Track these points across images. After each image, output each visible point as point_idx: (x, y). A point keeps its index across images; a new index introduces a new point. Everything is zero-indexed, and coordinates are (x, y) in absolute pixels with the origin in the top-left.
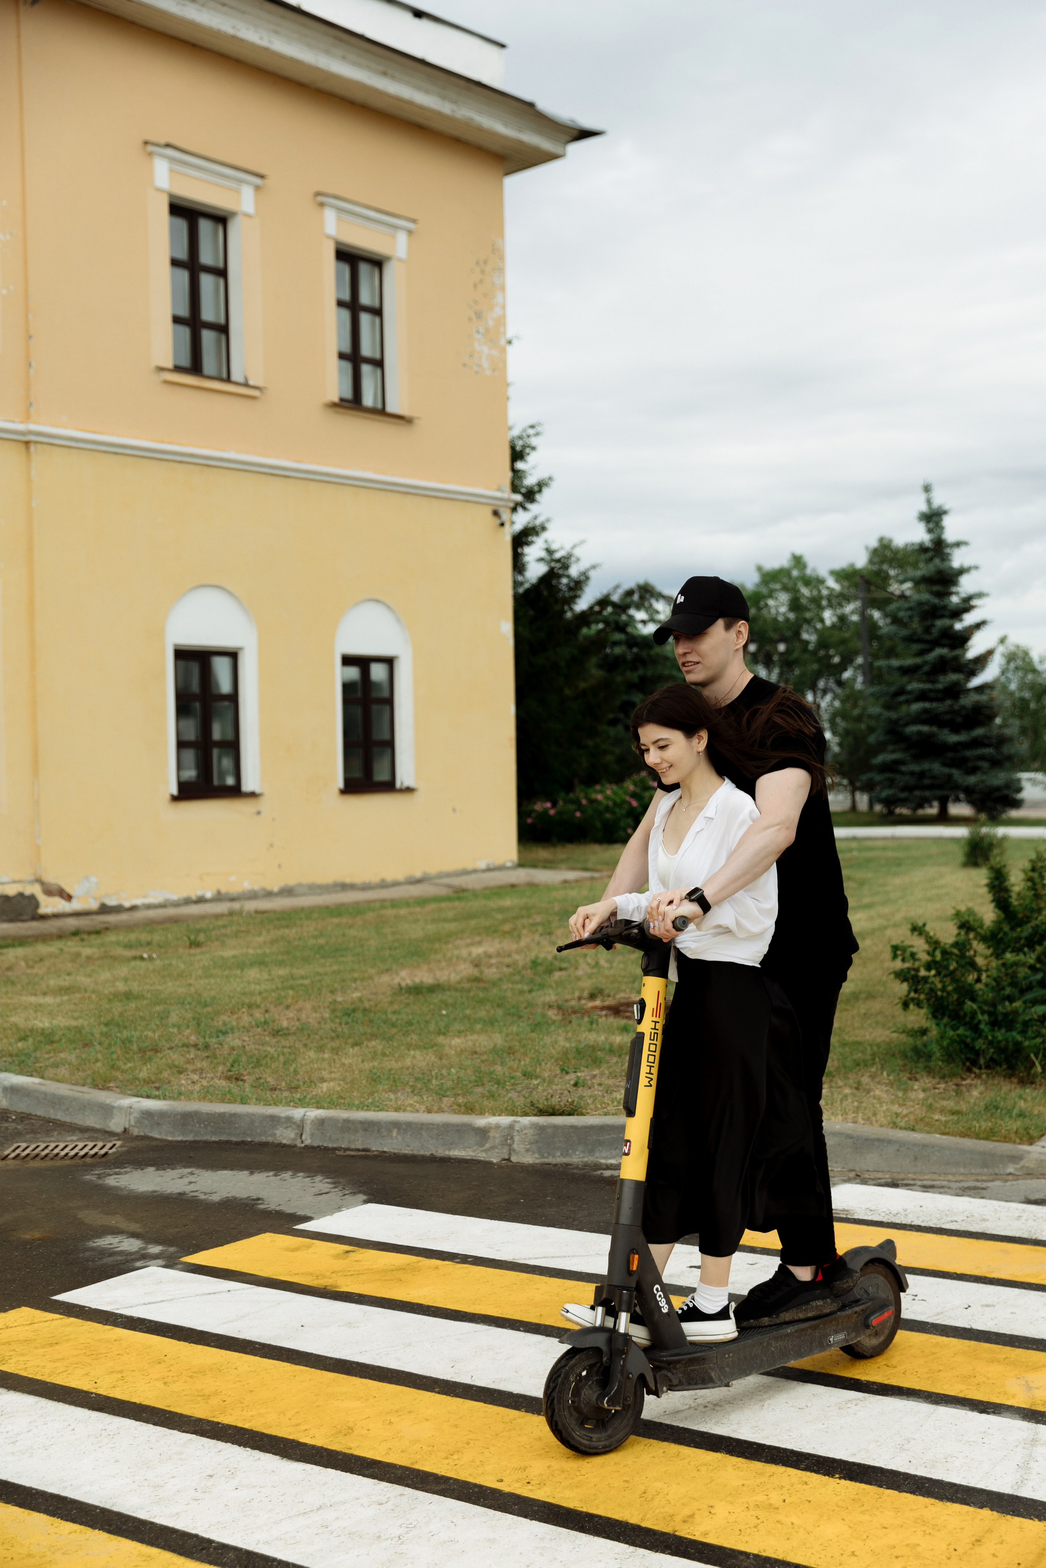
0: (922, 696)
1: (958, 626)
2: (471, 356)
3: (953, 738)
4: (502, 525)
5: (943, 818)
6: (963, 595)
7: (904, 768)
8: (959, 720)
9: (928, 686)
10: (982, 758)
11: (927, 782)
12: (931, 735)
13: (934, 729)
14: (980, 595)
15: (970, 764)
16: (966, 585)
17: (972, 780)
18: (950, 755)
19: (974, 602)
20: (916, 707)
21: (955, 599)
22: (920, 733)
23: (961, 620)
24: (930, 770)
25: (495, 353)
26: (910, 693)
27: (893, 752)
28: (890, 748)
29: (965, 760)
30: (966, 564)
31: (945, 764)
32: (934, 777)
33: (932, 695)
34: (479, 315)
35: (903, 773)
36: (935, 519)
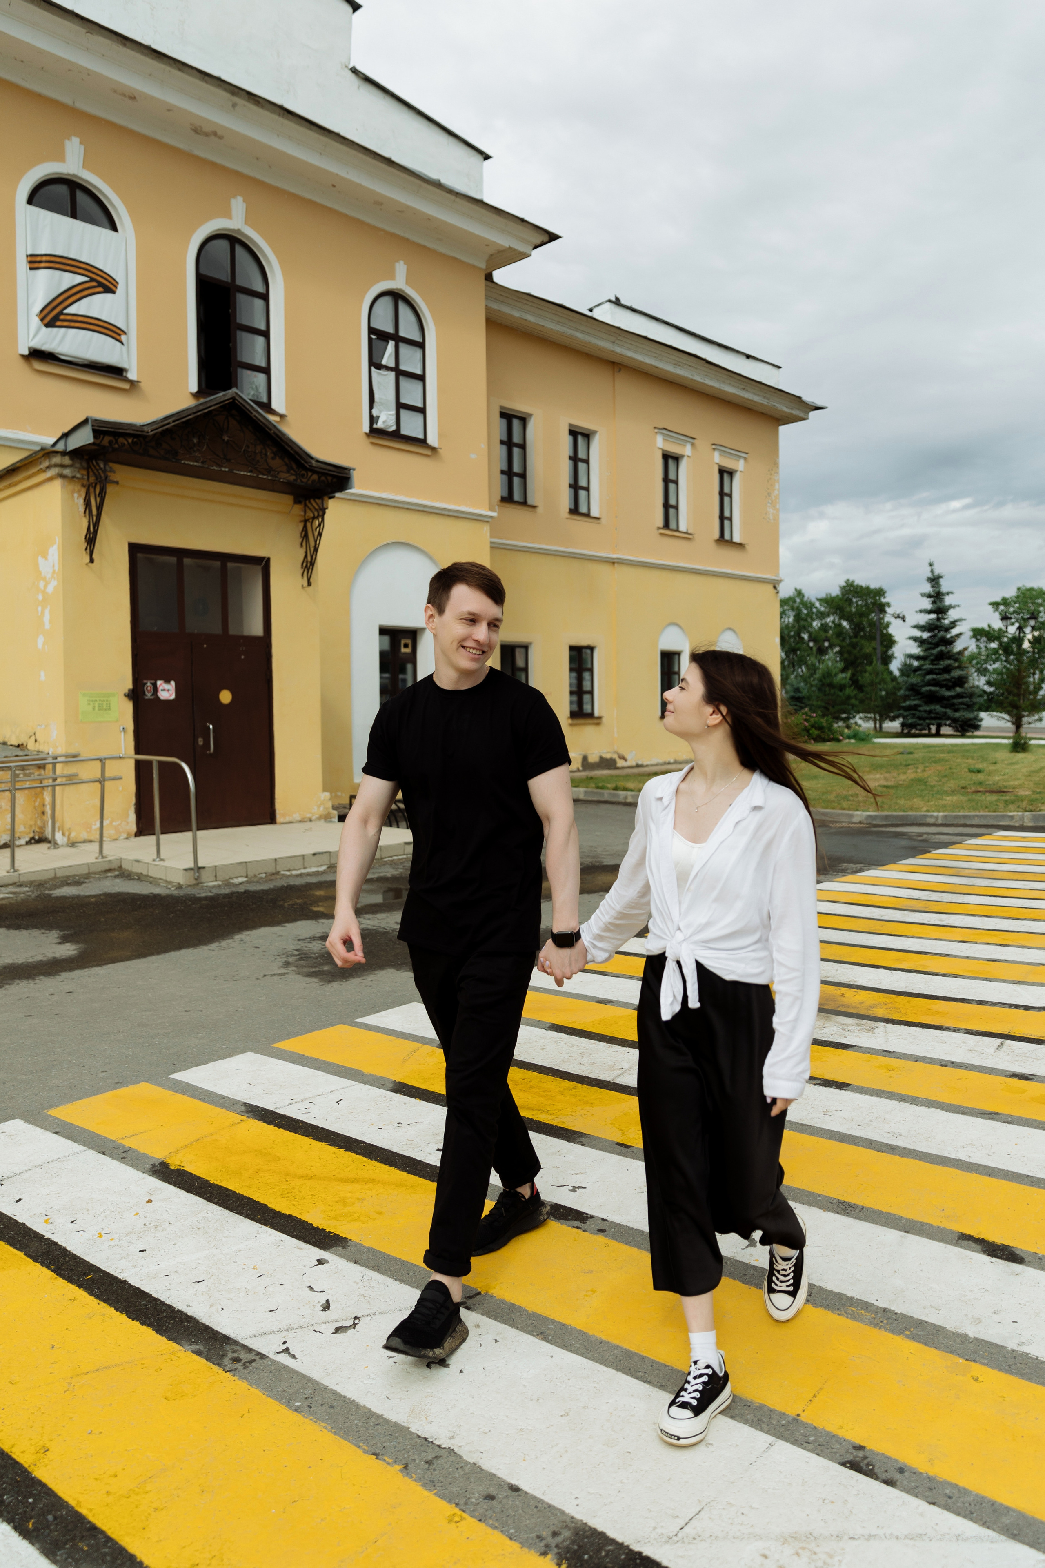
0: (930, 672)
1: (948, 636)
2: (766, 514)
3: (948, 694)
4: (778, 592)
5: (938, 734)
6: (952, 620)
7: (921, 708)
8: (950, 684)
9: (935, 667)
10: (962, 703)
11: (933, 715)
12: (937, 692)
13: (938, 689)
14: (960, 620)
15: (957, 707)
16: (952, 615)
17: (957, 715)
18: (945, 702)
19: (958, 623)
20: (928, 677)
21: (946, 622)
22: (930, 691)
23: (950, 633)
24: (935, 710)
25: (775, 512)
26: (924, 670)
27: (914, 700)
28: (912, 698)
29: (953, 705)
30: (953, 604)
31: (942, 707)
32: (937, 713)
33: (937, 671)
34: (769, 495)
35: (920, 711)
36: (936, 581)
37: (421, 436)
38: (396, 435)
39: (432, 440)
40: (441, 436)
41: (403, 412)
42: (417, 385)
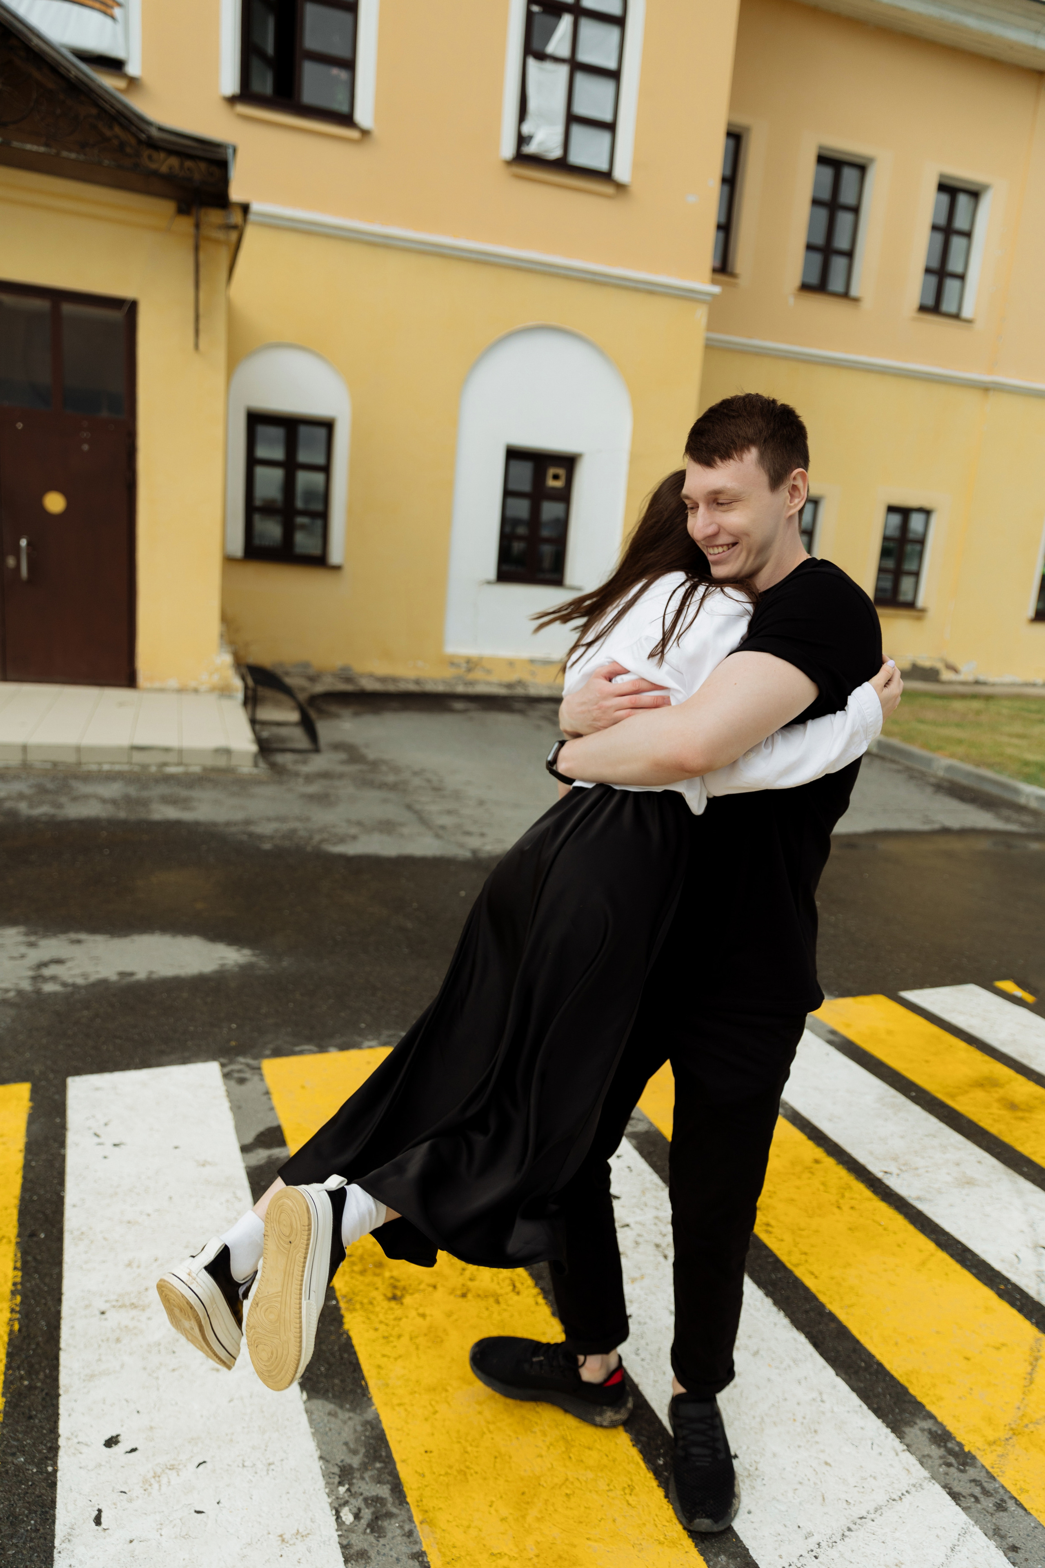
37: (604, 166)
38: (562, 165)
39: (621, 173)
40: (637, 166)
41: (577, 131)
42: (606, 87)
